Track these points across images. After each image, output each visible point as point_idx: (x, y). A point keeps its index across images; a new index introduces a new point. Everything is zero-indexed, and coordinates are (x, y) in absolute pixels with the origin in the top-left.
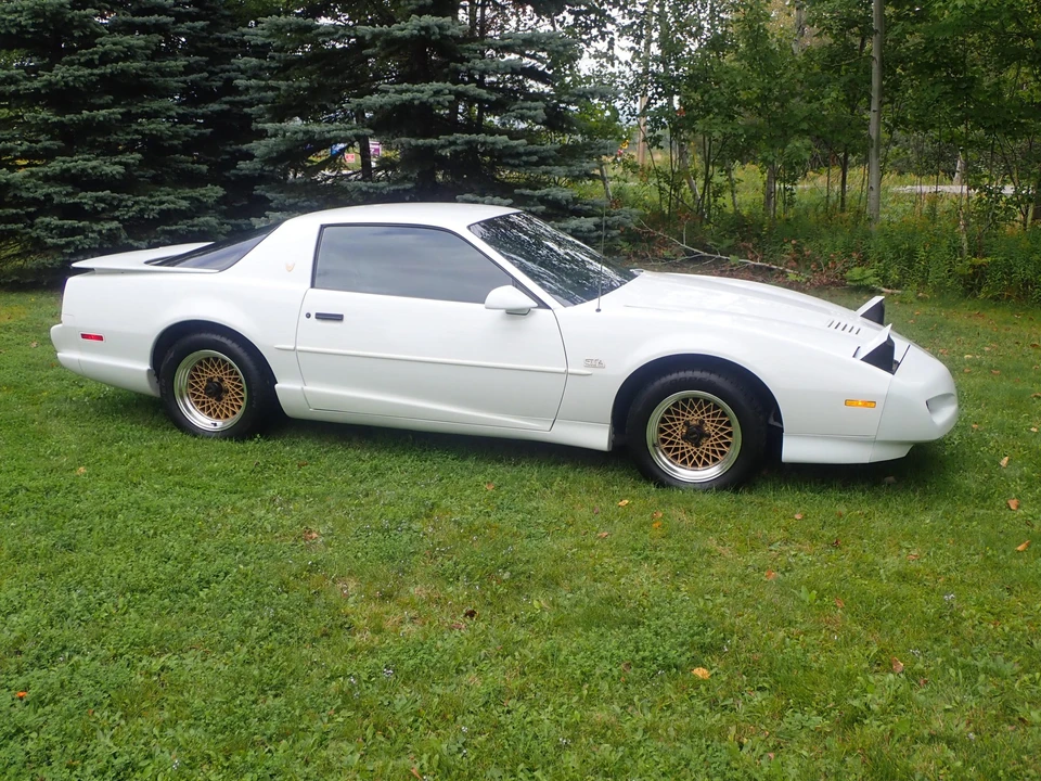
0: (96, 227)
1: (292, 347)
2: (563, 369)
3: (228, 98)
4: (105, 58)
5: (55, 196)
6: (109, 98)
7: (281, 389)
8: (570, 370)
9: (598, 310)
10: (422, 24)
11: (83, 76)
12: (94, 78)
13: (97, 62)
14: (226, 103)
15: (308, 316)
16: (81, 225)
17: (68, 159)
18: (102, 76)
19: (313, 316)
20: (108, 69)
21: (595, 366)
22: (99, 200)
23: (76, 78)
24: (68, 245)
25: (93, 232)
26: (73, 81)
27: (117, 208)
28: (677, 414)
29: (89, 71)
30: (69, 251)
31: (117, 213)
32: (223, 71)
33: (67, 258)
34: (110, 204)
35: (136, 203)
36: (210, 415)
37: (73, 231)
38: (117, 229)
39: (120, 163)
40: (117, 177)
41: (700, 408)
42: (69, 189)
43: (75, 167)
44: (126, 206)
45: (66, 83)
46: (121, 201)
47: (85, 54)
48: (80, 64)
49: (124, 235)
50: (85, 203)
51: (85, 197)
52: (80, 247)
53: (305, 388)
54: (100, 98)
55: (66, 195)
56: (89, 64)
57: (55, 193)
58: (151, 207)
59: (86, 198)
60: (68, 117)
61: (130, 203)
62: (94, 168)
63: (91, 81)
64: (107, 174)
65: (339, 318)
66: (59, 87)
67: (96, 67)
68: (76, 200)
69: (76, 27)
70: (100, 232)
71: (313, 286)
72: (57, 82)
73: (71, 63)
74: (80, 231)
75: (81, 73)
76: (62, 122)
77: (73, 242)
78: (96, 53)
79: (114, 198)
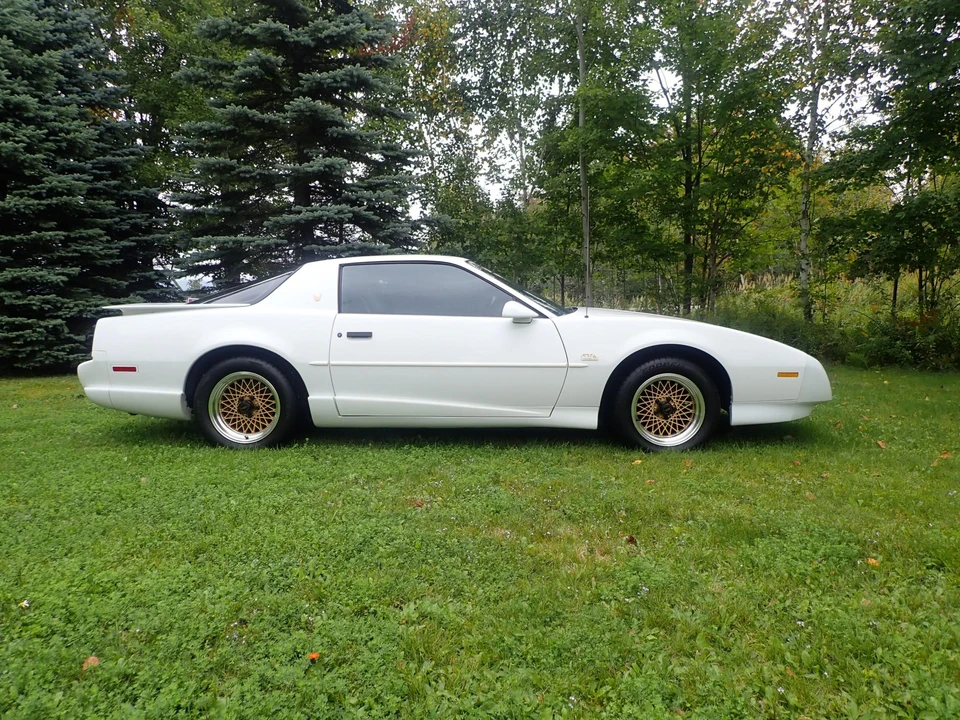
0: (42, 323)
1: (326, 362)
2: (565, 364)
3: (133, 238)
4: (52, 192)
5: (6, 299)
6: (53, 224)
7: (312, 400)
8: (570, 364)
9: (587, 317)
10: (326, 163)
11: (32, 205)
12: (42, 208)
13: (44, 195)
14: (132, 241)
15: (340, 335)
16: (30, 321)
17: (18, 269)
18: (48, 205)
19: (345, 335)
20: (54, 200)
21: (590, 360)
22: (47, 302)
23: (27, 207)
24: (17, 338)
25: (41, 327)
26: (24, 208)
27: (60, 309)
28: (650, 394)
29: (38, 201)
30: (19, 343)
31: (60, 313)
32: (131, 218)
33: (16, 349)
34: (55, 306)
35: (76, 305)
36: (241, 430)
37: (23, 327)
38: (61, 325)
39: (63, 274)
40: (61, 284)
41: (667, 388)
42: (19, 293)
43: (24, 275)
44: (68, 308)
45: (18, 209)
46: (63, 304)
47: (34, 189)
48: (29, 196)
49: (66, 330)
50: (34, 304)
51: (33, 300)
52: (29, 339)
53: (337, 397)
54: (45, 223)
55: (15, 298)
56: (38, 196)
57: (6, 296)
58: (88, 308)
59: (35, 300)
60: (18, 237)
61: (71, 305)
62: (41, 277)
63: (38, 209)
64: (52, 282)
65: (368, 335)
66: (11, 212)
67: (43, 199)
68: (25, 302)
69: (26, 168)
70: (46, 328)
71: (340, 312)
72: (9, 210)
73: (22, 196)
74: (29, 326)
75: (30, 202)
76: (12, 241)
77: (22, 336)
78: (43, 188)
79: (57, 301)
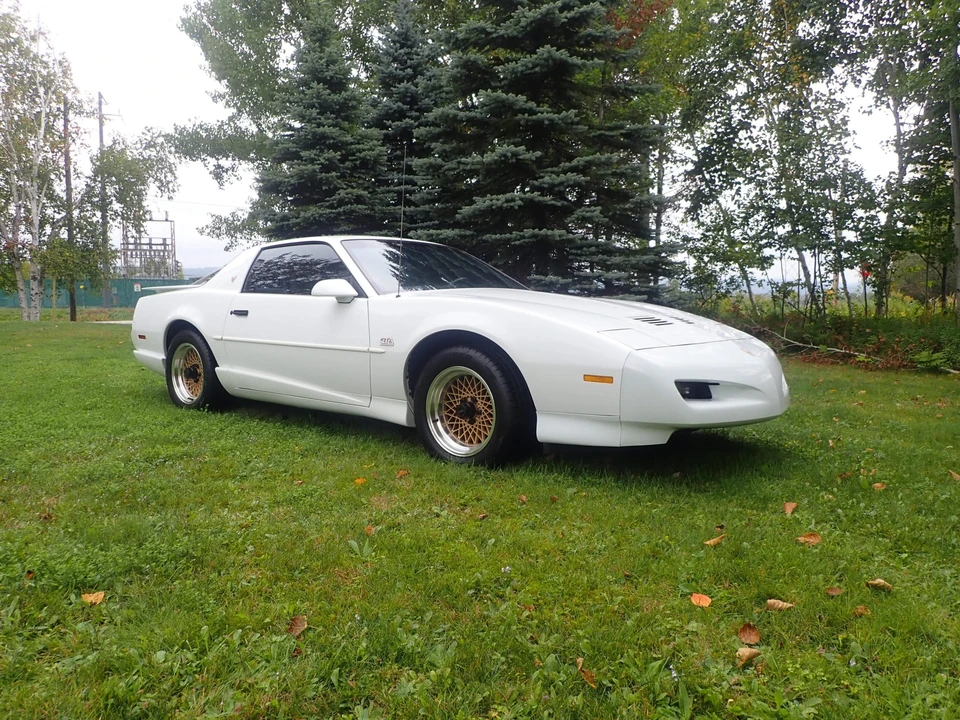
4: (341, 203)
11: (326, 214)
20: (342, 209)
21: (387, 345)
45: (315, 218)
47: (328, 201)
53: (229, 370)
56: (331, 207)
65: (245, 313)
67: (336, 208)
71: (241, 292)
